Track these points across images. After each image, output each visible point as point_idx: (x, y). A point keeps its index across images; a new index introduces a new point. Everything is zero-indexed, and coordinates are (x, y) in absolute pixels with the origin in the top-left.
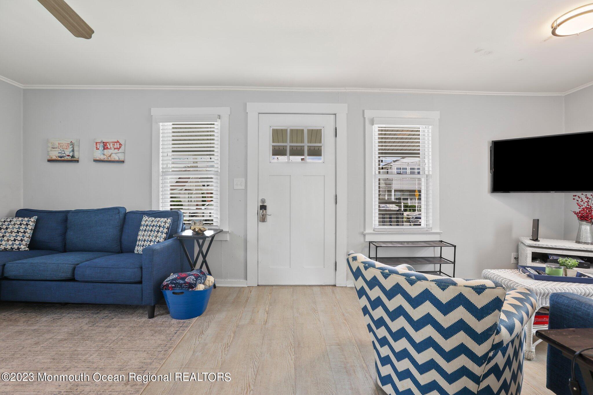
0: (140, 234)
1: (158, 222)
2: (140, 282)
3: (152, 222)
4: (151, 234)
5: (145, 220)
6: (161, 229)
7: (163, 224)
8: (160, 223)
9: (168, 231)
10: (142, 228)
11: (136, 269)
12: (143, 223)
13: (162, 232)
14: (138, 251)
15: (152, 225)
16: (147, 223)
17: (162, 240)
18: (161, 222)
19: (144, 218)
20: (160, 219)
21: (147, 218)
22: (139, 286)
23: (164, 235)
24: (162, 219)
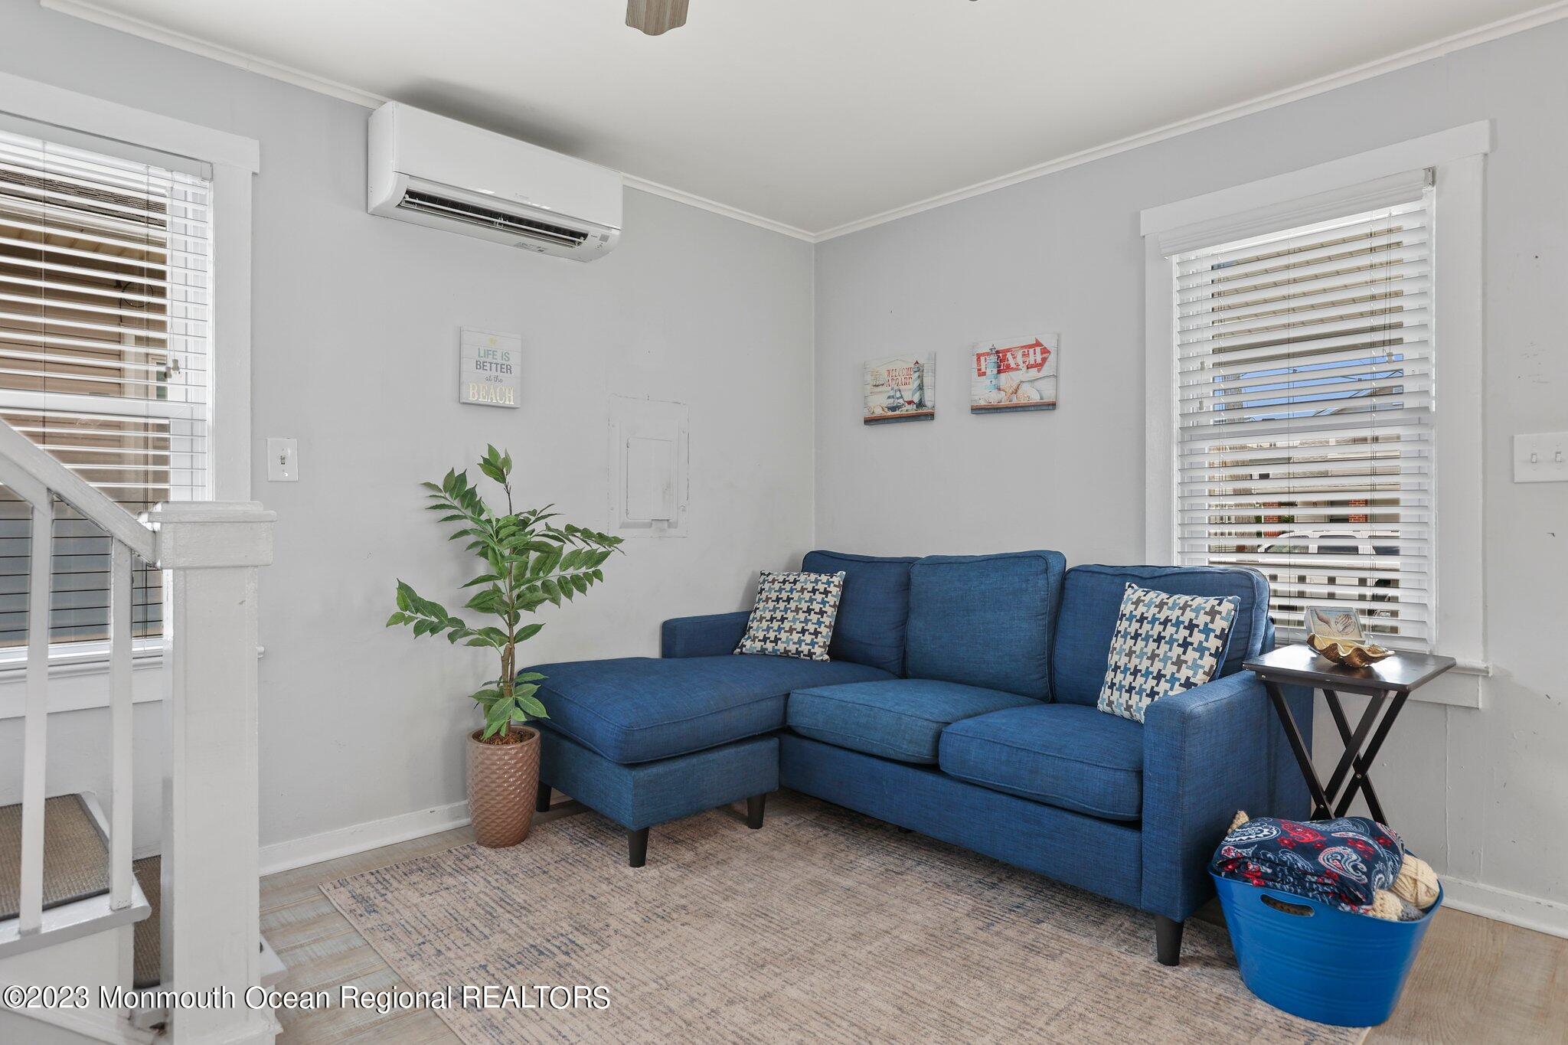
0: (1117, 646)
1: (1184, 608)
2: (1135, 824)
3: (1161, 606)
5: (1135, 598)
6: (1197, 637)
7: (1202, 619)
8: (1193, 615)
9: (1224, 646)
10: (1122, 626)
11: (1120, 775)
12: (1126, 608)
13: (1201, 649)
14: (1110, 704)
15: (1162, 617)
16: (1141, 609)
17: (1200, 678)
19: (1129, 591)
20: (1188, 598)
21: (1140, 593)
22: (1129, 835)
23: (1209, 662)
24: (1199, 600)
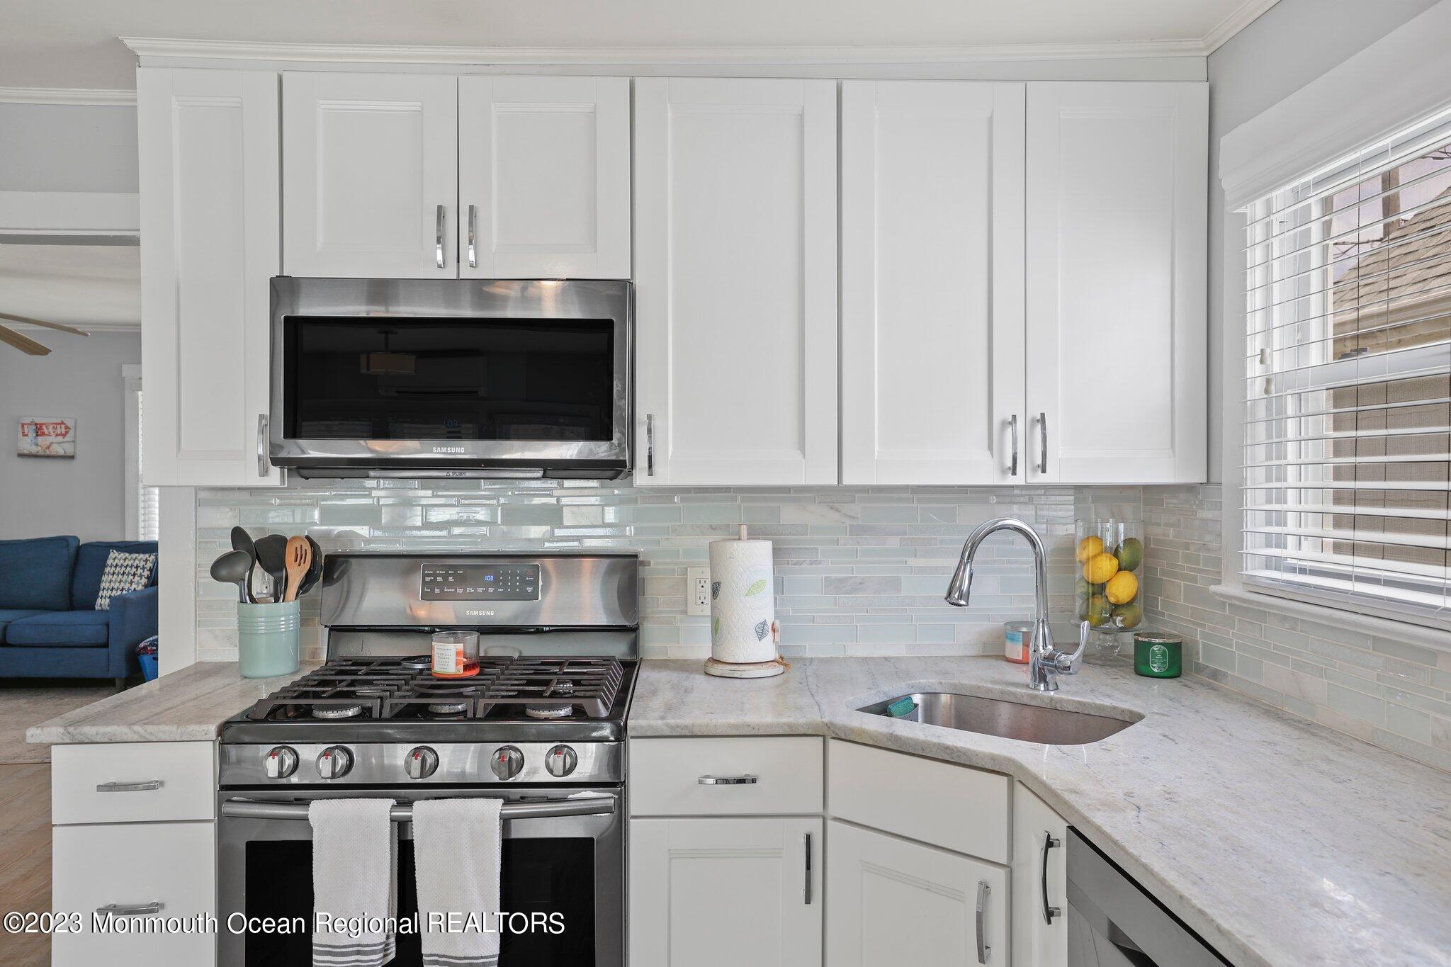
0: (104, 579)
1: (134, 560)
2: (106, 646)
3: (125, 560)
4: (124, 579)
5: (114, 557)
6: (140, 571)
7: (142, 563)
8: (138, 562)
9: (151, 574)
10: (107, 570)
11: (100, 626)
12: (109, 562)
13: (141, 576)
14: (101, 605)
15: (125, 564)
16: (116, 561)
17: (140, 588)
18: (140, 560)
19: (112, 554)
20: (137, 555)
21: (117, 554)
22: (104, 650)
23: (144, 581)
24: (142, 556)
